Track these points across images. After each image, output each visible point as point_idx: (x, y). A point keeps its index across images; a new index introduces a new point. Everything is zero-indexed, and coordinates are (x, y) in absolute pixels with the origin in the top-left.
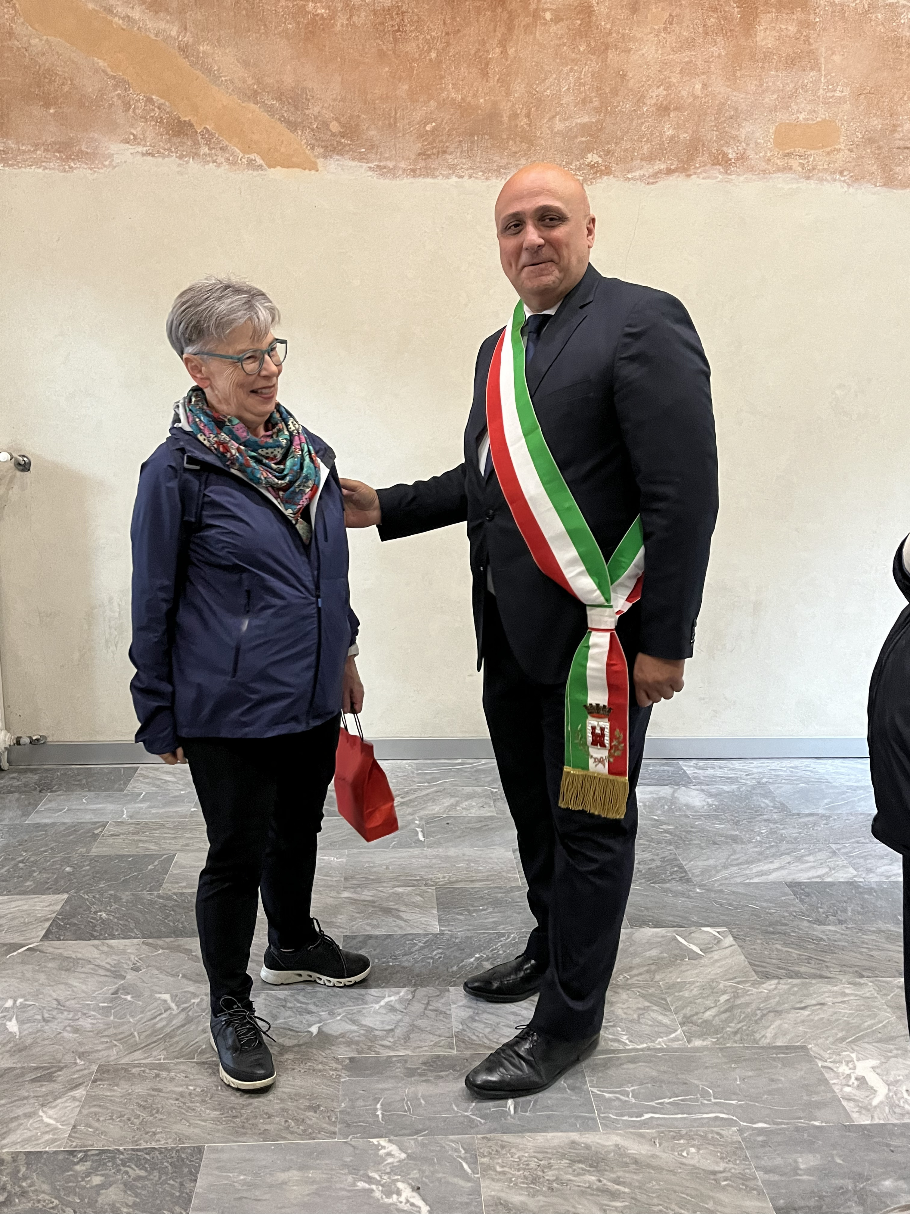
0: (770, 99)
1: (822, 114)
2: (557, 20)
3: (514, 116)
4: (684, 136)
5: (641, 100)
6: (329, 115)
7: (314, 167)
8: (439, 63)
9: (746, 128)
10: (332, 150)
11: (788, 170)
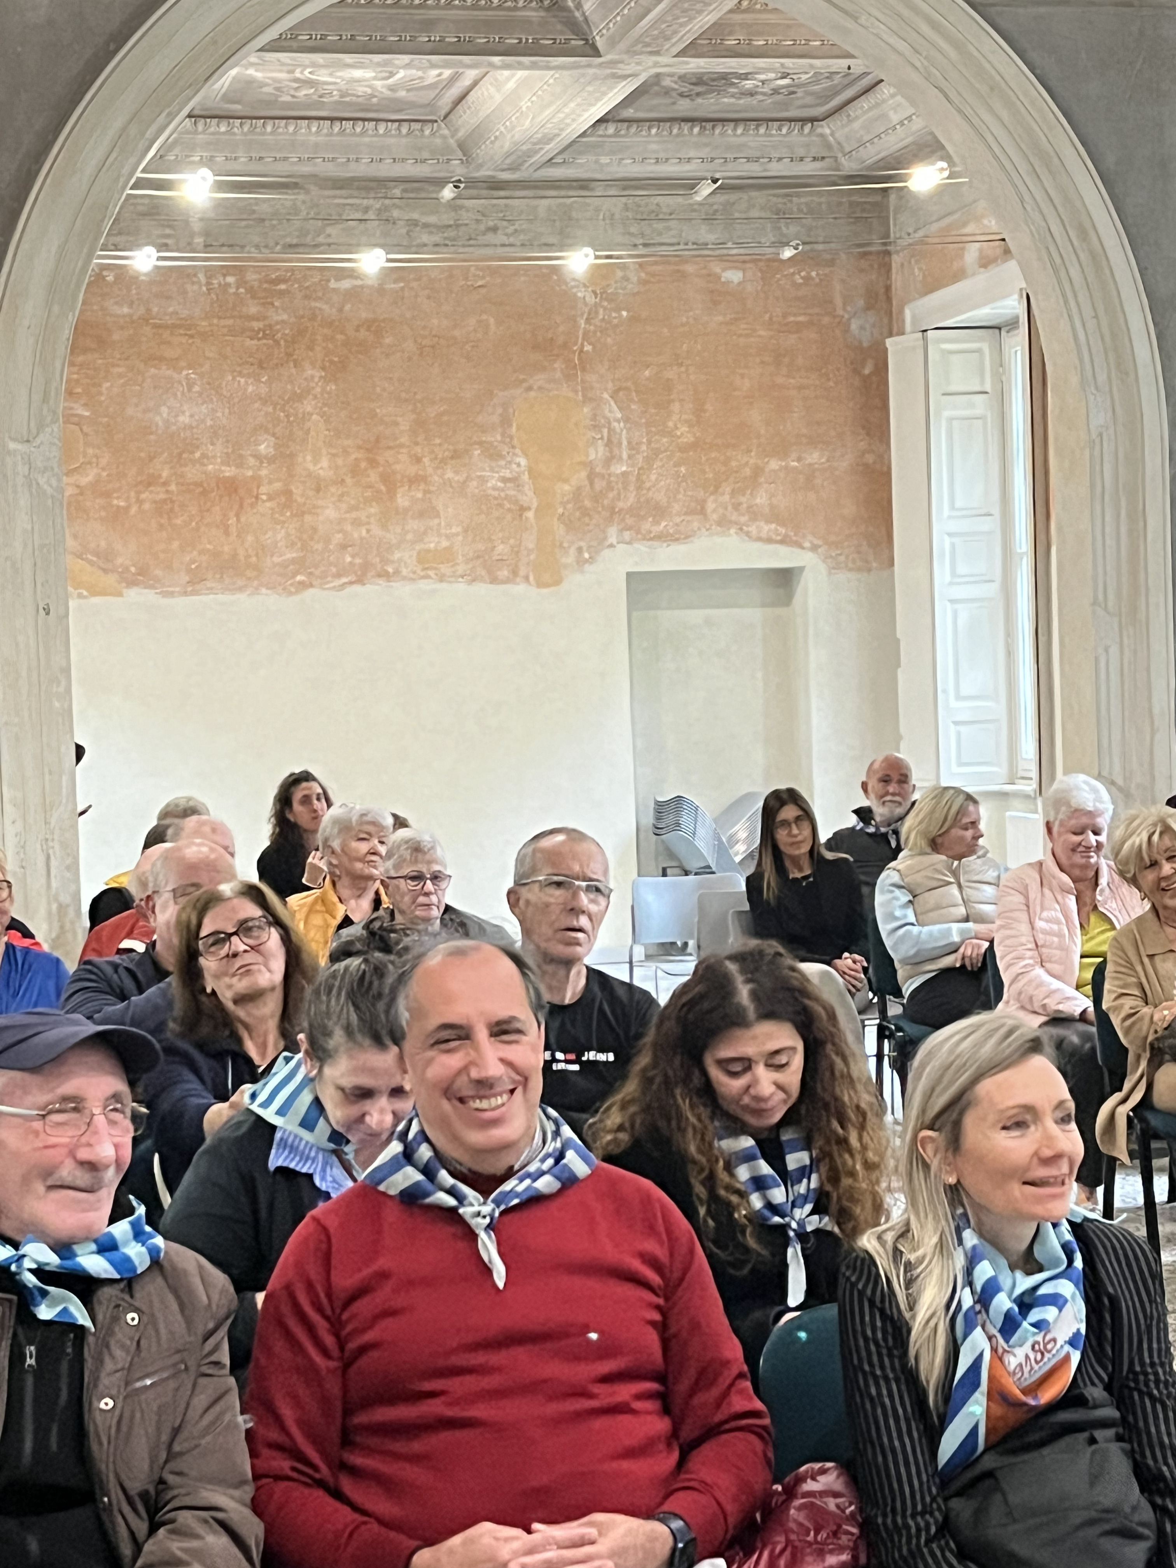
0: (410, 537)
1: (445, 544)
2: (270, 499)
3: (248, 557)
4: (358, 561)
5: (328, 541)
6: (128, 562)
7: (120, 594)
8: (197, 529)
9: (397, 555)
10: (132, 583)
11: (427, 577)
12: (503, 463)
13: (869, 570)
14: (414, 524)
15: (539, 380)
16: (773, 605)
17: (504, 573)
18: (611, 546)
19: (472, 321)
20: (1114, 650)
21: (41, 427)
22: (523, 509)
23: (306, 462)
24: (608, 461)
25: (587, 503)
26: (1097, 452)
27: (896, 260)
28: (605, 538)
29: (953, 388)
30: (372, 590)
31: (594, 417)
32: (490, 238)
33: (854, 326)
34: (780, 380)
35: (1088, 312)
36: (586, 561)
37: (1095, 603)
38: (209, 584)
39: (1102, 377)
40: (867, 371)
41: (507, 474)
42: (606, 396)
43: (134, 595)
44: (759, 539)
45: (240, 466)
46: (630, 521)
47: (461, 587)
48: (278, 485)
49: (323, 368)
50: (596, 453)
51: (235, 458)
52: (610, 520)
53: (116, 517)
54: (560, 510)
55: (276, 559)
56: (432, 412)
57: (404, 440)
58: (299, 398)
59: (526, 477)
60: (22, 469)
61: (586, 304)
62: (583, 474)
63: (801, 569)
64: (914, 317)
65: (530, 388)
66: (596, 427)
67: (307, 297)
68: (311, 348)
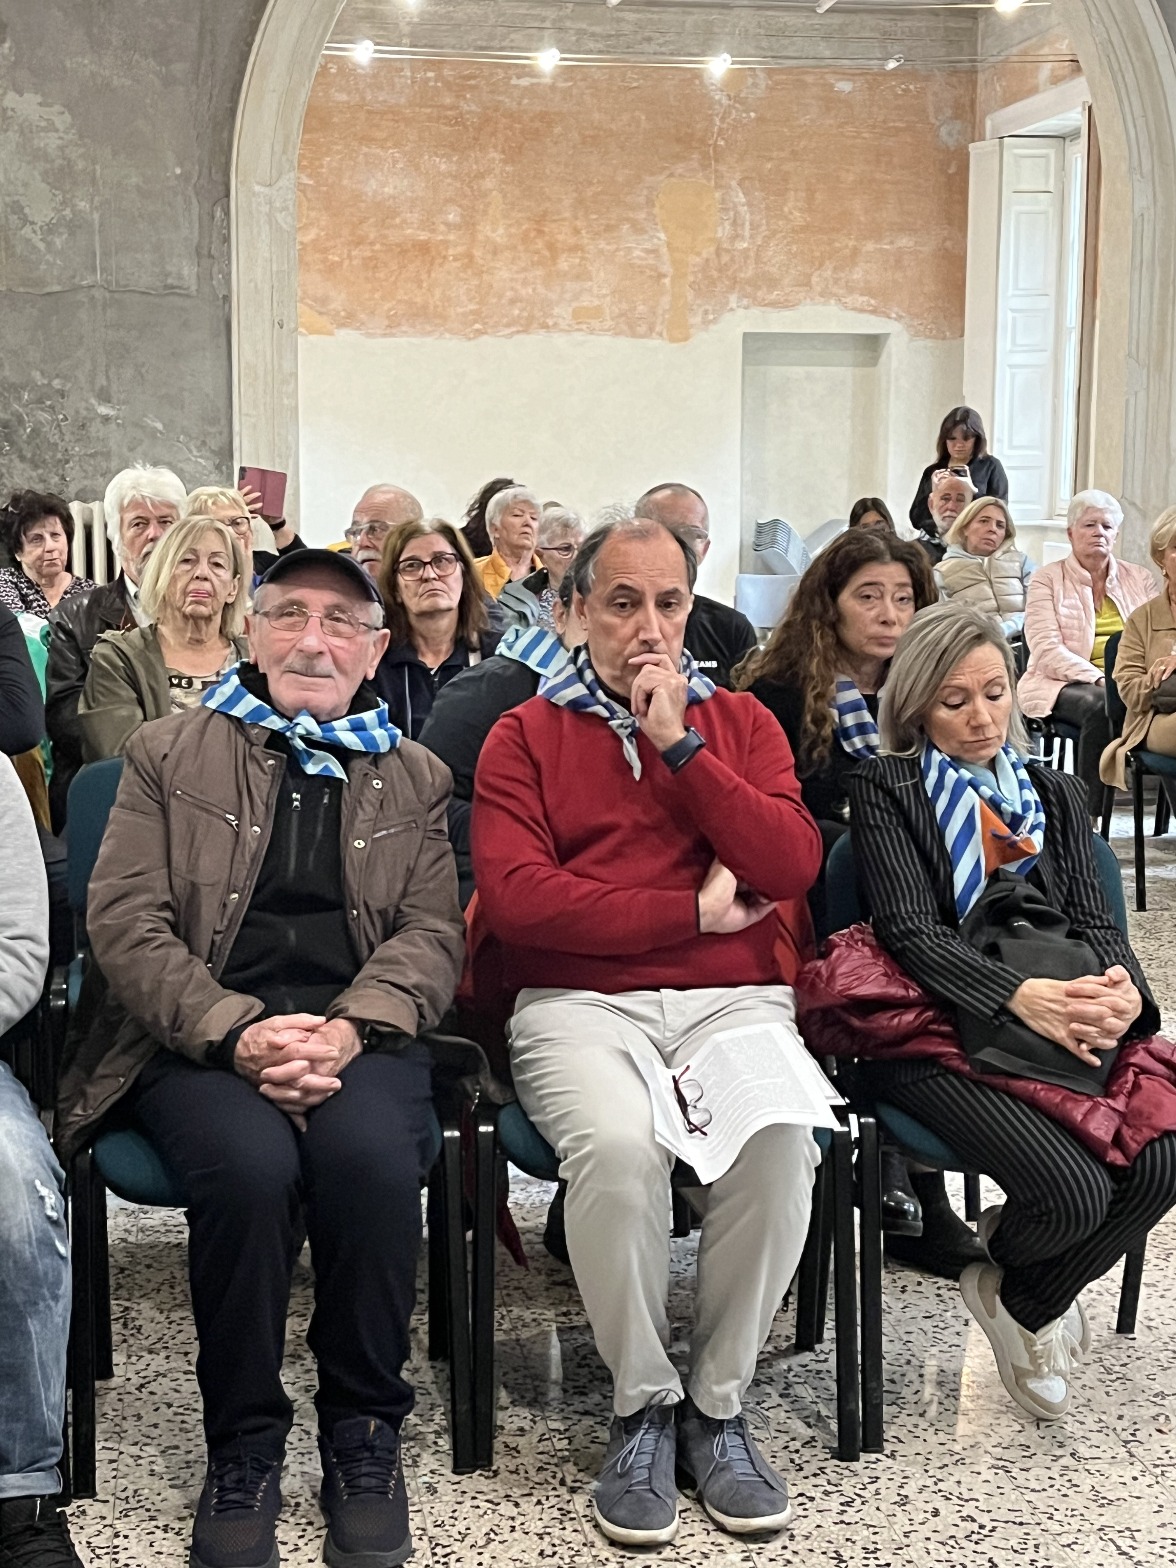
0: (567, 296)
1: (596, 303)
2: (456, 260)
3: (436, 307)
4: (525, 314)
5: (500, 297)
6: (340, 308)
7: (331, 333)
8: (395, 283)
9: (556, 311)
10: (341, 325)
11: (580, 330)
12: (646, 237)
13: (944, 338)
14: (571, 286)
15: (680, 168)
16: (864, 365)
17: (642, 329)
18: (732, 310)
19: (626, 117)
20: (1142, 394)
21: (280, 175)
22: (662, 276)
23: (485, 230)
24: (735, 237)
25: (715, 274)
26: (1139, 228)
27: (981, 78)
28: (727, 303)
29: (1024, 187)
30: (534, 340)
31: (723, 201)
32: (646, 47)
33: (943, 131)
34: (878, 176)
35: (1138, 112)
36: (710, 322)
37: (1129, 355)
38: (404, 328)
39: (1146, 167)
40: (951, 171)
41: (648, 246)
42: (734, 183)
43: (344, 334)
44: (854, 309)
45: (433, 231)
46: (749, 289)
47: (606, 339)
48: (460, 249)
49: (503, 152)
50: (724, 231)
51: (428, 224)
52: (731, 289)
53: (331, 269)
54: (691, 278)
55: (460, 310)
56: (589, 192)
57: (567, 215)
58: (481, 176)
59: (664, 250)
60: (265, 209)
61: (721, 105)
62: (712, 249)
63: (887, 336)
64: (993, 126)
65: (671, 175)
66: (725, 210)
67: (492, 92)
68: (493, 134)
